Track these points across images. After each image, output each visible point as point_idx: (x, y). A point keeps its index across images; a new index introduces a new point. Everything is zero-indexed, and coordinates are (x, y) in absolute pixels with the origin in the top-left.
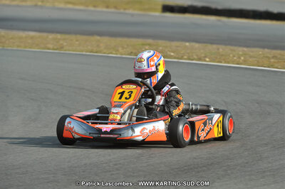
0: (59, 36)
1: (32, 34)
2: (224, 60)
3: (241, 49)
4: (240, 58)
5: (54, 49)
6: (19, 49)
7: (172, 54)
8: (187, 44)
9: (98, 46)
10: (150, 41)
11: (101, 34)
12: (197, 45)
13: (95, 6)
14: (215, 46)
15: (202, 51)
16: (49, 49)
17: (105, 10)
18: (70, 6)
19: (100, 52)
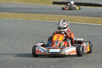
0: (16, 14)
1: (6, 13)
2: (75, 21)
3: (81, 17)
4: (81, 20)
5: (14, 19)
6: (1, 19)
7: (56, 19)
8: (62, 16)
9: (30, 17)
10: (48, 15)
11: (31, 13)
12: (65, 16)
13: (29, 3)
14: (72, 16)
15: (67, 18)
16: (12, 19)
17: (32, 4)
18: (19, 3)
19: (31, 19)
